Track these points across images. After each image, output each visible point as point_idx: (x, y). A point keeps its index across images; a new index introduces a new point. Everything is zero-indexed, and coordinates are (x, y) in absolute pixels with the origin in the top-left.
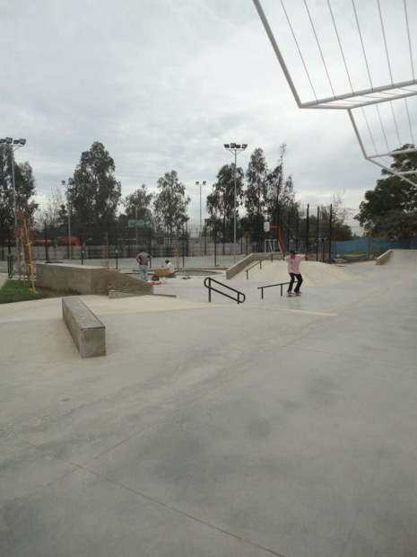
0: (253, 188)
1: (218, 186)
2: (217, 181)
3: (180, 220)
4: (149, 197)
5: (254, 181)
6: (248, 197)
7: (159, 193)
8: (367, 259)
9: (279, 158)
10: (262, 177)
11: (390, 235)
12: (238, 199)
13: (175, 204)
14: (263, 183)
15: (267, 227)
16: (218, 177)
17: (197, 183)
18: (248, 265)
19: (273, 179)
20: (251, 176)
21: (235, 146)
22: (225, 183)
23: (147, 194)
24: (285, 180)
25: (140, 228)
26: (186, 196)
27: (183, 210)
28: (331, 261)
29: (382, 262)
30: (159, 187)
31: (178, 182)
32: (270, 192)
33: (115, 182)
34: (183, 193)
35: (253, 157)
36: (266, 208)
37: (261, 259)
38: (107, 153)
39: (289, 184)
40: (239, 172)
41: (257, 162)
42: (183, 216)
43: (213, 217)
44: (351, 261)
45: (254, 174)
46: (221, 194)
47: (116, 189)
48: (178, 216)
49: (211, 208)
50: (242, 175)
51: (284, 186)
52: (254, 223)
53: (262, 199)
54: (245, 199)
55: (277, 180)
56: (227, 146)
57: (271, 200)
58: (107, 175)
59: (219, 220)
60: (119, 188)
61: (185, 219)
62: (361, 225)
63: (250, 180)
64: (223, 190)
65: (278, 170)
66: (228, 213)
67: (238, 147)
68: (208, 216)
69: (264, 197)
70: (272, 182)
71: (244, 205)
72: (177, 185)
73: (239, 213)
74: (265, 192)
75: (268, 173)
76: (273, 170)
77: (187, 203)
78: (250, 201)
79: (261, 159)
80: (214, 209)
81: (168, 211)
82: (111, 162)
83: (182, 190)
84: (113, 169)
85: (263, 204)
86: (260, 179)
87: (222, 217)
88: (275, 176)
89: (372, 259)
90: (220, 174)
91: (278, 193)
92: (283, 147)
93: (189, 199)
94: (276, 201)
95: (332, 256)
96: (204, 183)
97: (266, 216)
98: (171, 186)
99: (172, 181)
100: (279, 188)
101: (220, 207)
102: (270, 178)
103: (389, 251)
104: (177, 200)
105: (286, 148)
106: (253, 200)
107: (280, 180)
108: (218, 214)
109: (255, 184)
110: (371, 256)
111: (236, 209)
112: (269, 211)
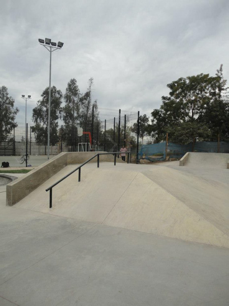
0: (69, 107)
1: (42, 103)
2: (41, 99)
3: (9, 126)
5: (70, 102)
6: (66, 113)
8: (164, 160)
9: (88, 87)
10: (76, 99)
12: (58, 114)
13: (6, 113)
14: (77, 104)
15: (80, 132)
16: (42, 96)
17: (23, 96)
19: (84, 101)
20: (68, 98)
24: (92, 103)
26: (15, 107)
27: (13, 119)
28: (138, 162)
31: (9, 96)
32: (82, 110)
34: (12, 105)
35: (69, 85)
36: (79, 122)
39: (95, 106)
40: (59, 94)
41: (72, 88)
43: (38, 126)
44: (153, 161)
45: (70, 97)
46: (45, 109)
48: (7, 124)
49: (36, 119)
50: (61, 96)
51: (91, 107)
52: (69, 131)
53: (75, 115)
54: (63, 114)
55: (87, 102)
56: (41, 41)
57: (82, 116)
59: (43, 128)
61: (14, 126)
63: (67, 101)
64: (46, 107)
65: (88, 95)
67: (54, 44)
68: (33, 124)
69: (78, 113)
70: (83, 103)
71: (62, 119)
72: (7, 98)
73: (59, 124)
74: (78, 110)
75: (81, 96)
76: (83, 95)
77: (16, 113)
78: (67, 116)
79: (75, 87)
80: (38, 120)
83: (12, 103)
85: (76, 118)
86: (74, 101)
87: (45, 126)
88: (86, 99)
90: (44, 94)
91: (87, 111)
92: (91, 80)
93: (18, 110)
94: (85, 117)
95: (139, 157)
96: (29, 97)
97: (79, 127)
98: (2, 99)
99: (3, 94)
100: (88, 108)
101: (43, 119)
102: (81, 100)
103: (187, 153)
104: (7, 110)
105: (93, 81)
106: (69, 115)
107: (89, 102)
108: (42, 124)
109: (71, 105)
110: (168, 158)
111: (56, 121)
112: (81, 124)
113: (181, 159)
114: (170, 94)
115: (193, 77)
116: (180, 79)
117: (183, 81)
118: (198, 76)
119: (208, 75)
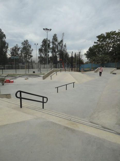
0: (54, 47)
1: (42, 46)
2: (42, 44)
3: (30, 56)
5: (54, 45)
6: (52, 50)
7: (22, 47)
8: (90, 70)
9: (62, 37)
10: (57, 43)
11: (98, 63)
12: (49, 50)
13: (28, 51)
14: (57, 45)
15: (58, 59)
16: (42, 43)
17: (35, 44)
18: (51, 74)
19: (60, 44)
20: (53, 43)
21: (47, 29)
22: (44, 45)
23: (18, 48)
24: (64, 44)
25: (15, 59)
26: (31, 49)
27: (31, 53)
28: (79, 71)
29: (96, 72)
30: (22, 45)
31: (29, 44)
33: (6, 43)
34: (31, 48)
35: (54, 37)
36: (58, 54)
38: (3, 32)
39: (65, 46)
40: (49, 41)
41: (55, 38)
42: (31, 55)
43: (41, 56)
44: (86, 71)
45: (54, 42)
46: (43, 48)
47: (6, 45)
48: (29, 55)
49: (40, 53)
50: (50, 42)
51: (63, 46)
52: (54, 58)
53: (56, 51)
54: (51, 50)
55: (61, 44)
56: (44, 29)
57: (59, 51)
58: (3, 40)
59: (43, 57)
60: (8, 45)
61: (31, 56)
62: (88, 59)
63: (53, 44)
64: (44, 47)
65: (62, 41)
66: (46, 55)
67: (48, 30)
68: (39, 56)
69: (57, 50)
70: (60, 45)
71: (51, 52)
72: (28, 45)
73: (49, 55)
74: (58, 48)
76: (60, 41)
77: (32, 51)
78: (53, 51)
79: (56, 37)
80: (41, 53)
81: (25, 53)
82: (4, 36)
83: (30, 47)
84: (5, 38)
85: (57, 52)
86: (56, 44)
87: (44, 56)
88: (61, 43)
89: (92, 71)
90: (43, 42)
91: (62, 48)
92: (63, 34)
93: (33, 50)
94: (61, 51)
95: (80, 69)
96: (37, 44)
97: (58, 56)
98: (26, 45)
99: (27, 43)
101: (43, 53)
102: (59, 44)
103: (98, 68)
104: (28, 50)
105: (64, 34)
107: (62, 44)
108: (42, 55)
109: (54, 46)
110: (92, 69)
111: (48, 54)
112: (59, 54)
113: (95, 70)
114: (98, 41)
115: (108, 33)
116: (102, 34)
117: (103, 35)
118: (110, 32)
119: (115, 31)
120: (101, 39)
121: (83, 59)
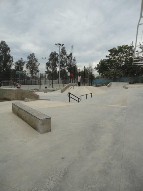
0: (62, 60)
1: (50, 59)
2: (49, 57)
3: (36, 71)
4: (24, 63)
5: (62, 58)
6: (61, 64)
7: (28, 61)
8: (103, 86)
9: (71, 50)
10: (65, 57)
11: (110, 78)
12: (57, 64)
14: (66, 59)
15: (69, 74)
16: (50, 56)
17: (43, 58)
19: (69, 58)
20: (61, 56)
22: (52, 58)
23: (23, 62)
24: (73, 58)
25: (21, 74)
26: (38, 63)
27: (37, 68)
28: (92, 85)
29: (109, 87)
30: (28, 59)
31: (35, 57)
32: (68, 62)
33: (11, 57)
34: (37, 62)
35: (62, 50)
36: (67, 68)
37: (73, 86)
38: (7, 45)
39: (74, 60)
40: (57, 55)
41: (63, 52)
42: (37, 70)
43: (48, 71)
44: (98, 86)
45: (62, 56)
46: (51, 62)
48: (35, 70)
49: (47, 67)
50: (58, 56)
51: (73, 60)
52: (63, 73)
53: (65, 65)
54: (59, 64)
55: (70, 58)
56: (56, 44)
57: (68, 65)
58: (7, 54)
59: (51, 72)
60: (12, 59)
61: (38, 71)
62: (100, 74)
64: (51, 61)
65: (71, 54)
66: (54, 70)
67: (60, 45)
68: (46, 70)
69: (66, 64)
70: (69, 59)
71: (59, 66)
72: (35, 59)
74: (66, 62)
75: (67, 55)
76: (69, 55)
77: (38, 65)
79: (65, 50)
80: (48, 68)
81: (31, 68)
82: (9, 49)
83: (37, 61)
84: (10, 51)
85: (66, 66)
86: (64, 57)
87: (51, 71)
88: (70, 57)
89: (105, 86)
90: (50, 55)
91: (71, 62)
94: (70, 65)
96: (45, 58)
97: (67, 71)
98: (32, 59)
99: (33, 57)
100: (71, 61)
101: (50, 67)
102: (68, 57)
103: (111, 83)
104: (35, 64)
105: (73, 47)
106: (62, 65)
107: (72, 58)
108: (50, 70)
109: (63, 59)
110: (104, 84)
111: (56, 68)
112: (68, 69)
113: (108, 85)
114: (110, 55)
115: (120, 46)
116: (114, 48)
118: (122, 46)
119: (127, 45)
120: (113, 53)
121: (94, 74)
